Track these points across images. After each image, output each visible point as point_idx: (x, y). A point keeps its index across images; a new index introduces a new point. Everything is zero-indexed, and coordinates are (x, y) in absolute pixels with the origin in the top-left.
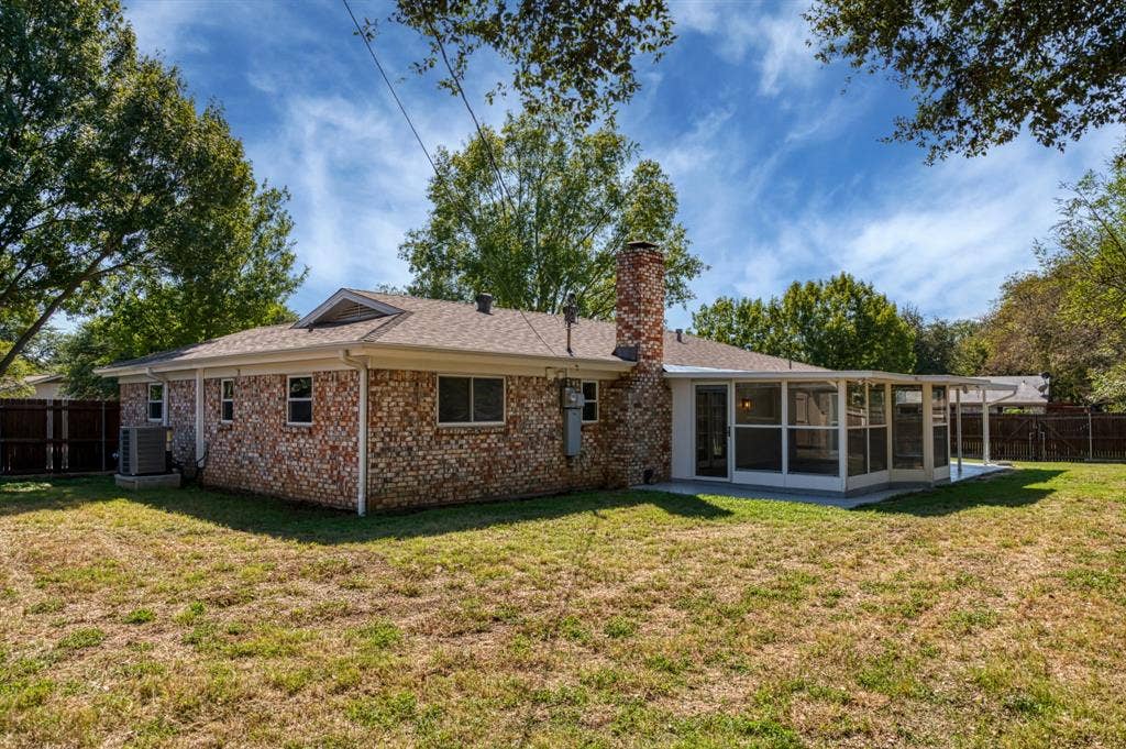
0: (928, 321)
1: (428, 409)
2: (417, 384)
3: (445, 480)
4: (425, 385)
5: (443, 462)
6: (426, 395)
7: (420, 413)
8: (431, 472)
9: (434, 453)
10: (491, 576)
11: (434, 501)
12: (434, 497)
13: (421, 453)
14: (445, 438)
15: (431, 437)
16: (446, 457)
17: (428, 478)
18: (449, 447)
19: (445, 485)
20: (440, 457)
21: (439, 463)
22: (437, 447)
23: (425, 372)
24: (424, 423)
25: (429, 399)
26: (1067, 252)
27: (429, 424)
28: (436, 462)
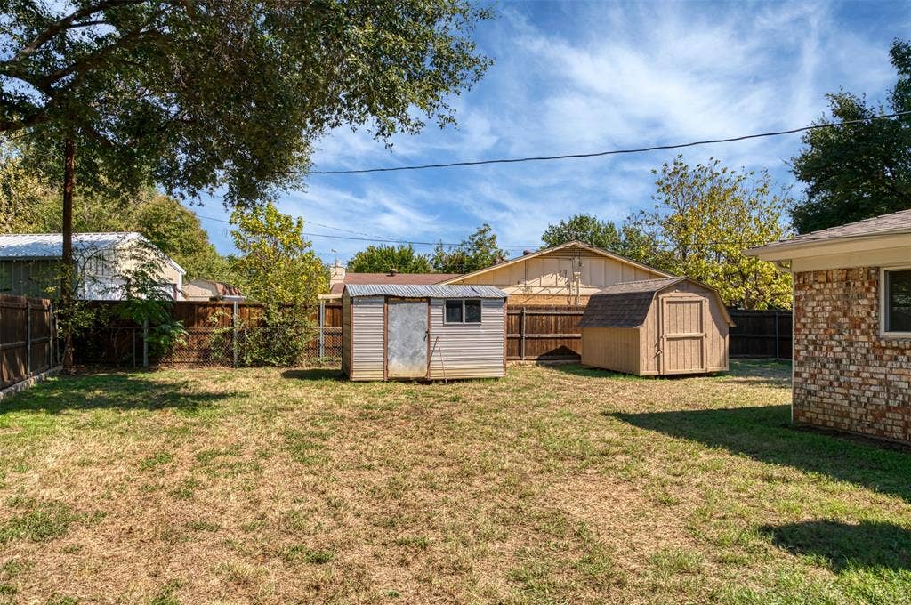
1: (863, 314)
2: (848, 285)
3: (889, 409)
4: (858, 284)
5: (887, 384)
6: (860, 296)
7: (851, 319)
8: (869, 394)
9: (872, 370)
11: (870, 431)
12: (869, 426)
13: (853, 368)
14: (888, 352)
15: (868, 350)
16: (891, 378)
17: (864, 400)
18: (896, 365)
19: (889, 415)
20: (882, 377)
21: (881, 384)
22: (877, 363)
23: (858, 269)
24: (858, 332)
25: (865, 302)
27: (863, 333)
28: (875, 382)
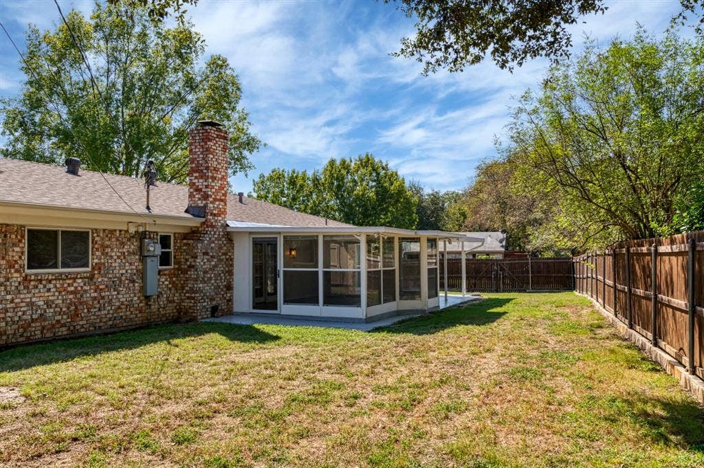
0: (427, 191)
1: (16, 258)
2: (5, 236)
3: (33, 320)
4: (13, 236)
5: (31, 304)
6: (14, 245)
7: (8, 261)
8: (20, 313)
9: (22, 296)
10: (72, 402)
11: (21, 339)
12: (21, 336)
13: (9, 297)
14: (32, 283)
15: (19, 283)
16: (34, 300)
17: (16, 319)
18: (37, 291)
19: (33, 325)
20: (29, 300)
21: (27, 305)
22: (25, 291)
23: (13, 225)
24: (13, 271)
25: (17, 249)
26: (514, 145)
27: (17, 271)
28: (24, 304)
